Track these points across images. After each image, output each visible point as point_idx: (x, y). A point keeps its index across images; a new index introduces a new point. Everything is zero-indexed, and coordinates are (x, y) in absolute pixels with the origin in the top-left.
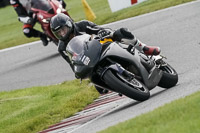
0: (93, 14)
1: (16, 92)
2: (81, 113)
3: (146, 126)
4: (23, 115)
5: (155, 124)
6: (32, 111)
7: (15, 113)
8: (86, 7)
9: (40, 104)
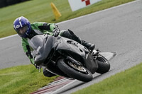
0: (59, 13)
1: (6, 69)
2: (52, 84)
3: (98, 92)
4: (11, 86)
5: (104, 90)
6: (17, 83)
7: (6, 85)
8: (54, 8)
9: (23, 78)
